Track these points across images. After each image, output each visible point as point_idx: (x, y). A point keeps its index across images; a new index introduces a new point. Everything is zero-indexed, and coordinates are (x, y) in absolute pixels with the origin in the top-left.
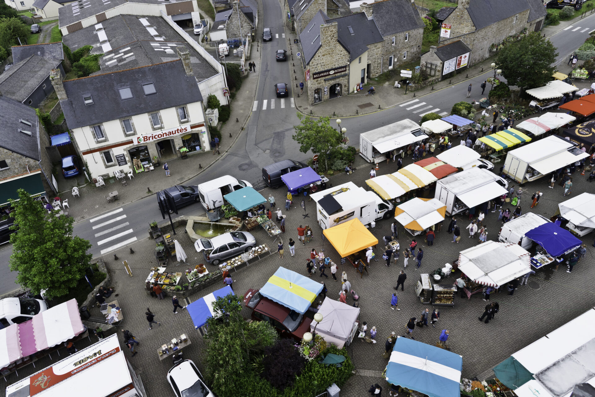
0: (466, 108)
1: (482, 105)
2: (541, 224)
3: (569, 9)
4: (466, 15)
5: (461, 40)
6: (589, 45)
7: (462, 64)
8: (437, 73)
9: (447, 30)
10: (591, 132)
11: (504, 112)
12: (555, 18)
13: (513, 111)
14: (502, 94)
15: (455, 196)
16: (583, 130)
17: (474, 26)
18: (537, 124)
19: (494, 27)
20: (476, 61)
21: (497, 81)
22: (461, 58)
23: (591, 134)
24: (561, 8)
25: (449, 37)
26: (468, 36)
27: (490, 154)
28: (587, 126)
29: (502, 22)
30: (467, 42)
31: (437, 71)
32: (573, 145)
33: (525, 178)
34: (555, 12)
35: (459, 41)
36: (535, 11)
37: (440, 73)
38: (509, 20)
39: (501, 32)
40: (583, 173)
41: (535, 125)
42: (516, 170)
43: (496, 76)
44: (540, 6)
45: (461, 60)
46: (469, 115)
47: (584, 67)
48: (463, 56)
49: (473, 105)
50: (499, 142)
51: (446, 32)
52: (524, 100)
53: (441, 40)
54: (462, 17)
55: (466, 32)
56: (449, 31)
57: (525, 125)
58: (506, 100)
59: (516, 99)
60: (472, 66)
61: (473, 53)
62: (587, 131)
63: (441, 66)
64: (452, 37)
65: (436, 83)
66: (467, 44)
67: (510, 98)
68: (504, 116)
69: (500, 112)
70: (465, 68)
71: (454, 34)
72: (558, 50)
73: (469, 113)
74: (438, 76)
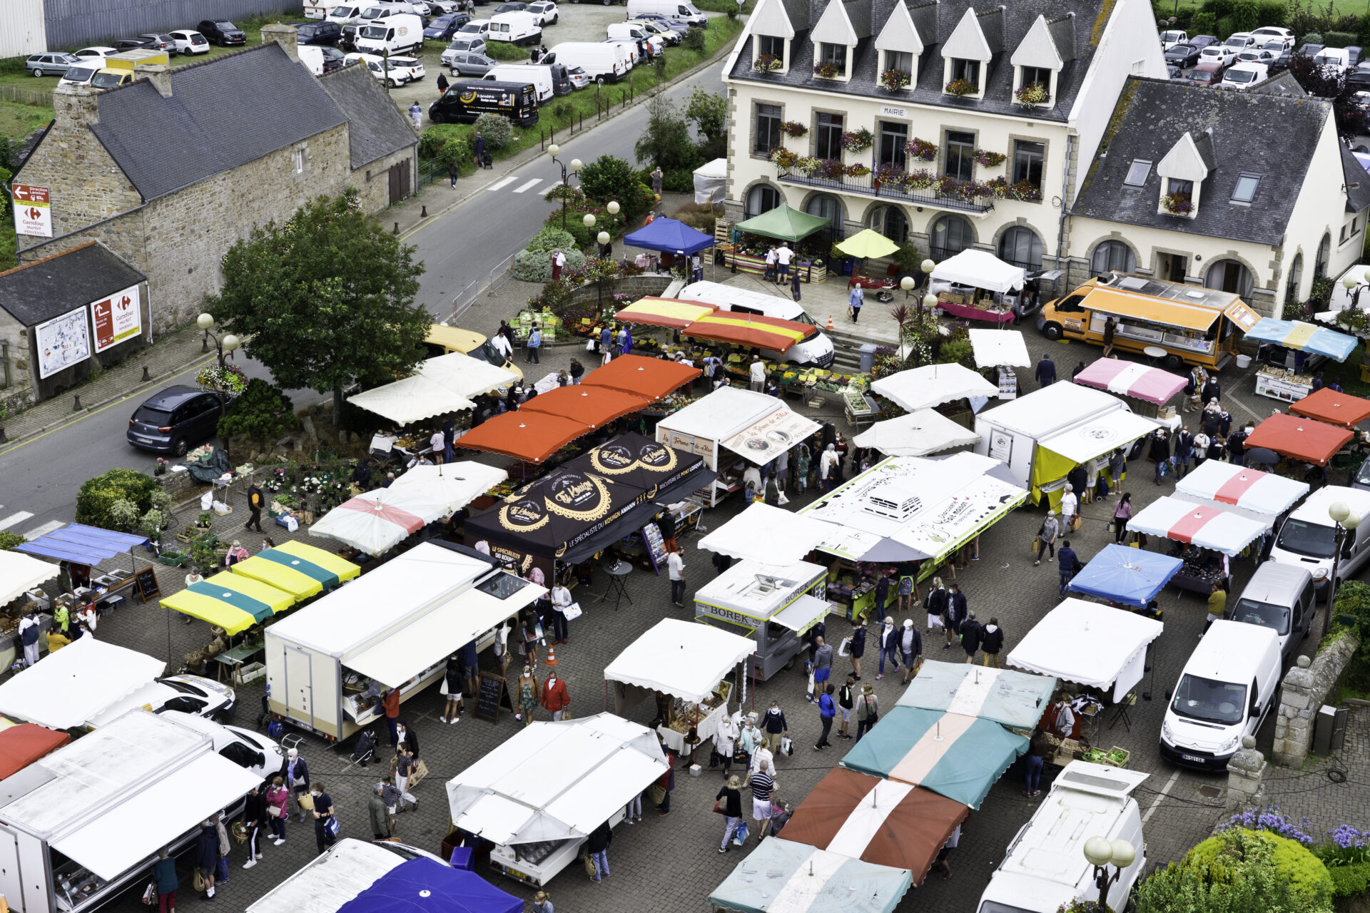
0: (130, 492)
1: (198, 474)
2: (381, 874)
3: (494, 122)
4: (95, 153)
5: (98, 240)
6: (555, 232)
7: (117, 329)
8: (17, 375)
9: (36, 209)
10: (544, 512)
11: (285, 489)
12: (454, 153)
13: (315, 481)
14: (265, 422)
15: (44, 844)
16: (522, 506)
17: (134, 187)
18: (376, 513)
19: (220, 187)
20: (180, 315)
21: (233, 379)
22: (107, 306)
23: (546, 519)
24: (470, 121)
25: (49, 233)
26: (119, 226)
27: (218, 653)
28: (529, 495)
29: (248, 170)
30: (119, 246)
31: (13, 367)
32: (489, 566)
33: (345, 717)
34: (454, 135)
35: (93, 246)
36: (374, 131)
37: (28, 374)
38: (277, 162)
39: (256, 205)
40: (552, 658)
41: (371, 516)
42: (307, 694)
43: (228, 360)
44: (390, 115)
45: (109, 317)
46: (146, 518)
47: (547, 305)
48: (115, 299)
49: (162, 477)
50: (238, 600)
51: (35, 214)
52: (354, 436)
53: (22, 246)
54: (82, 157)
55: (110, 210)
56: (45, 211)
57: (338, 522)
58: (290, 445)
59: (324, 435)
60: (168, 334)
61: (155, 286)
62: (533, 510)
63: (26, 343)
64: (61, 233)
65: (19, 412)
66: (124, 255)
67: (305, 437)
68: (283, 503)
69: (272, 491)
70: (135, 347)
71: (66, 220)
72: (418, 251)
73: (144, 506)
74: (22, 384)
